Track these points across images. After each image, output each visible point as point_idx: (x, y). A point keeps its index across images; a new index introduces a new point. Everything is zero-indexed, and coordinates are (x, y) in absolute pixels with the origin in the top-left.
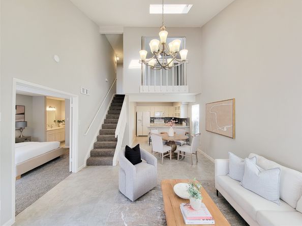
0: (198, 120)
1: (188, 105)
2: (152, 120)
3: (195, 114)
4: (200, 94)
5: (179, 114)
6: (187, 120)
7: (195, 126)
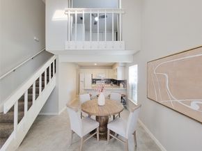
0: (136, 83)
1: (125, 66)
2: (94, 81)
3: (133, 76)
4: (138, 52)
5: (116, 76)
6: (124, 82)
7: (132, 89)
